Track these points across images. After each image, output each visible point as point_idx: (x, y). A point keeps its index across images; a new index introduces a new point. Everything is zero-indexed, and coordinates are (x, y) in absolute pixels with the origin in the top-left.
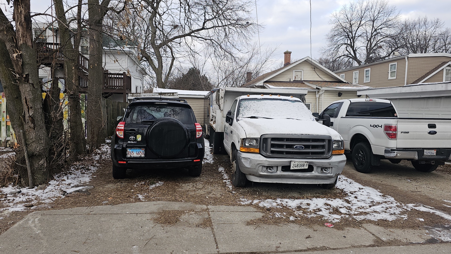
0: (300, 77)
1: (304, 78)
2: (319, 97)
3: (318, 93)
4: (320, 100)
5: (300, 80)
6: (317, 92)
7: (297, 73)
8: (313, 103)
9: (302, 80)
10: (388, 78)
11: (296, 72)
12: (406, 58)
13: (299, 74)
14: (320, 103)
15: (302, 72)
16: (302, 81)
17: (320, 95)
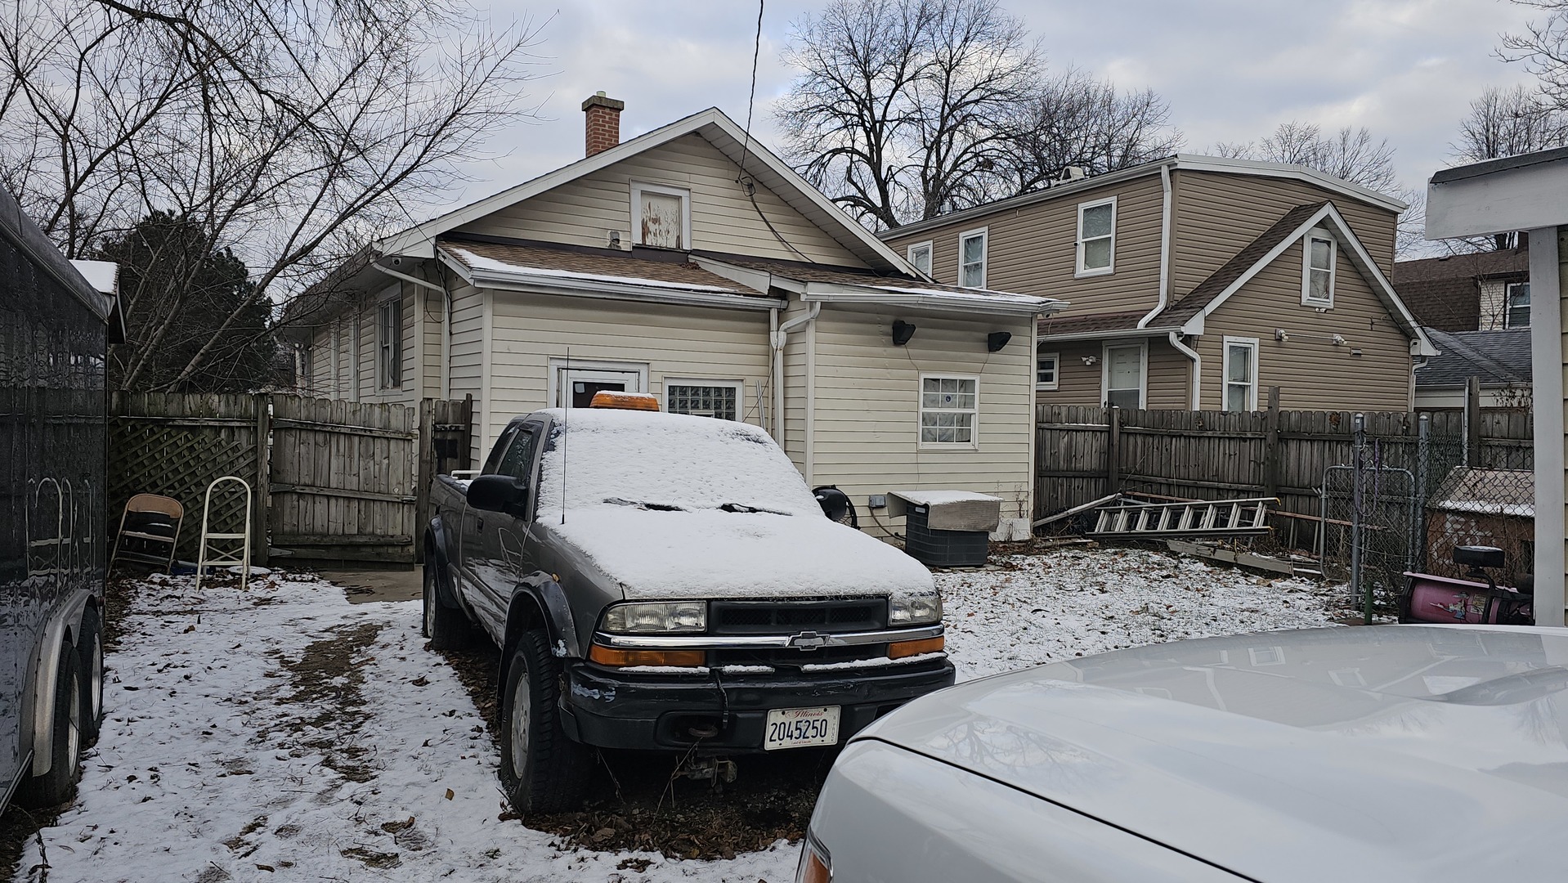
0: (673, 228)
1: (696, 236)
2: (788, 344)
3: (780, 322)
4: (794, 360)
5: (672, 244)
6: (774, 315)
7: (655, 202)
8: (750, 381)
9: (686, 247)
10: (1073, 272)
11: (648, 200)
12: (1165, 171)
13: (665, 209)
14: (792, 382)
15: (685, 202)
16: (687, 253)
17: (791, 334)
